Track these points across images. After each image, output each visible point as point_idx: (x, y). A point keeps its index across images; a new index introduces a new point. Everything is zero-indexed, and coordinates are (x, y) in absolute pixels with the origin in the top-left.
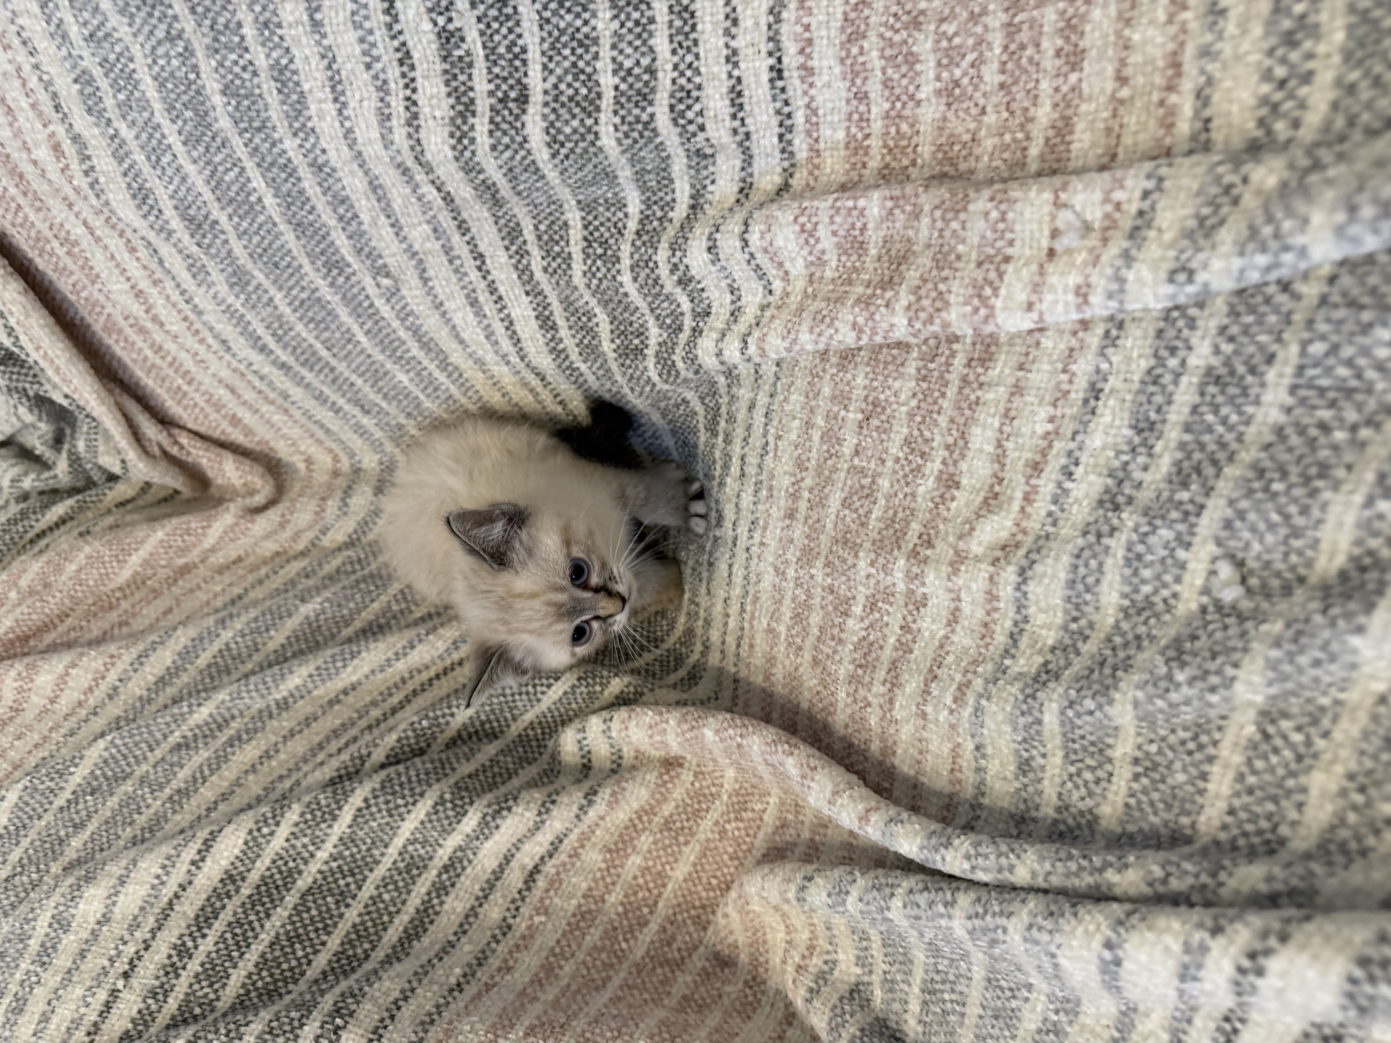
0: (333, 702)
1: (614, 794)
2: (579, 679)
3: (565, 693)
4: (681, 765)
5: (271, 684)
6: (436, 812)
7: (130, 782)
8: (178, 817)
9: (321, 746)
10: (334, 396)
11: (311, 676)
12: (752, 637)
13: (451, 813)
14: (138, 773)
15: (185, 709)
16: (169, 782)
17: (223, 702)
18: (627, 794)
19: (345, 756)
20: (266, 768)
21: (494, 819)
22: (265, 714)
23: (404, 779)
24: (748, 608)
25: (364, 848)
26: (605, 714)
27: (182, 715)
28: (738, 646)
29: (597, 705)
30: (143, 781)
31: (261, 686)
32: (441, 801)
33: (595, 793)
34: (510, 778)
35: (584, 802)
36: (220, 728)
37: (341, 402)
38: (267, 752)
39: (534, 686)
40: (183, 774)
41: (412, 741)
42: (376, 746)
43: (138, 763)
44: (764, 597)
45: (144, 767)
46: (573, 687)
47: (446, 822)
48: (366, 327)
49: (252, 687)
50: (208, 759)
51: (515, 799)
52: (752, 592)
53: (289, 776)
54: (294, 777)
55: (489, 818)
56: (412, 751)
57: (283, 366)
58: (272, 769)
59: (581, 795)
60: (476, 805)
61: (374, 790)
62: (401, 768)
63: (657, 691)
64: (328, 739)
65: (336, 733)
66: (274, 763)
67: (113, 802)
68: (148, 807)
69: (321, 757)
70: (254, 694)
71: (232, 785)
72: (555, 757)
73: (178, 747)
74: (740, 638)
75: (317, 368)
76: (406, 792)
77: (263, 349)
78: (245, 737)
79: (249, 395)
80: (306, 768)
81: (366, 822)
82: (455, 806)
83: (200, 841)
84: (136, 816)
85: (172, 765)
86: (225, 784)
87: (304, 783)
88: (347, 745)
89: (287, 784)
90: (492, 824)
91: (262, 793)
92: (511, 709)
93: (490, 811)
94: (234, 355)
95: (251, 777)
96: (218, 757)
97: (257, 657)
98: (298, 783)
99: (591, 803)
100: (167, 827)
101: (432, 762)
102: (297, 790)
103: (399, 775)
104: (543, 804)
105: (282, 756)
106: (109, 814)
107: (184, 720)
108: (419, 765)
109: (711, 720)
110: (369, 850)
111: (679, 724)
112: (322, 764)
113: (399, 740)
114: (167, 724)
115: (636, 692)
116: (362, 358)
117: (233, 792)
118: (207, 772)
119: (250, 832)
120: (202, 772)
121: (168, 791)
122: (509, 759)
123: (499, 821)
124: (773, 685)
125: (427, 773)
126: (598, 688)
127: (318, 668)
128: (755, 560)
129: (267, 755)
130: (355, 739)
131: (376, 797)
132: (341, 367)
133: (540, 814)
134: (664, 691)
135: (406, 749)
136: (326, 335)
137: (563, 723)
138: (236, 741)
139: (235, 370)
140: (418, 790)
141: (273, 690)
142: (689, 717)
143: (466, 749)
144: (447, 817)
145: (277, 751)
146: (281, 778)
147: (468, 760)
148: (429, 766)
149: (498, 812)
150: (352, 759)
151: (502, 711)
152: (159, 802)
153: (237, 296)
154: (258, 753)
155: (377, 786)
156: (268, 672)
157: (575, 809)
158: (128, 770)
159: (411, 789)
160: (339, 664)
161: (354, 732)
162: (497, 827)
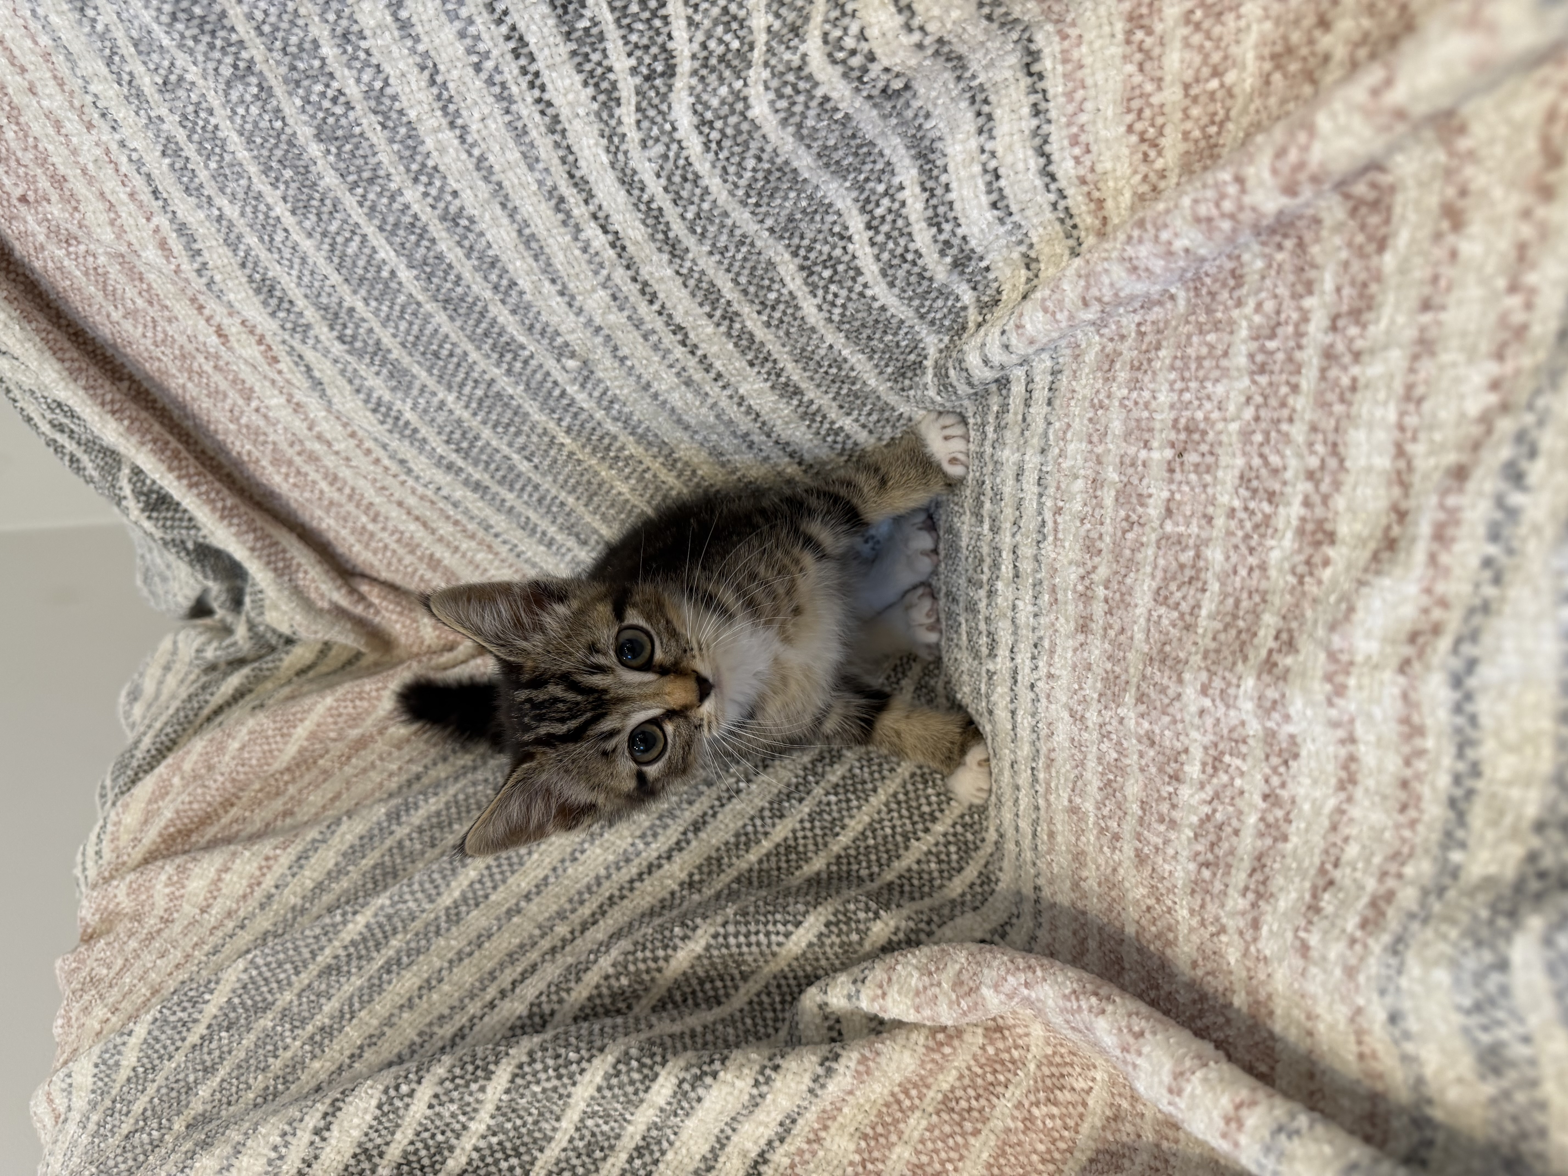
0: (511, 912)
1: (863, 1059)
6: (617, 1075)
7: (270, 1015)
8: (316, 1065)
9: (492, 977)
12: (1051, 821)
13: (636, 1076)
14: (280, 1004)
15: (338, 919)
16: (312, 1016)
18: (883, 1060)
20: (424, 1003)
21: (693, 1088)
22: (432, 928)
24: (1041, 776)
25: (530, 1120)
27: (334, 926)
28: (1035, 835)
30: (284, 1014)
32: (625, 1058)
33: (836, 1058)
35: (820, 1071)
36: (378, 946)
38: (428, 981)
40: (330, 1007)
43: (281, 990)
44: (1060, 757)
45: (288, 996)
47: (630, 1089)
50: (361, 989)
51: (724, 1061)
52: (1044, 751)
53: (451, 1018)
55: (686, 1086)
58: (431, 1005)
59: (816, 1060)
60: (670, 1065)
64: (501, 966)
65: (512, 957)
66: (435, 997)
67: (249, 1040)
68: (286, 1048)
69: (492, 993)
71: (382, 1025)
73: (328, 970)
74: (1036, 822)
76: (583, 1043)
78: (405, 960)
81: (527, 1085)
82: (643, 1065)
84: (271, 1060)
85: (318, 995)
86: (375, 1022)
90: (692, 1095)
91: (417, 1039)
93: (689, 1076)
95: (405, 1015)
96: (371, 987)
99: (829, 1071)
104: (762, 1071)
105: (446, 988)
106: (242, 1055)
107: (337, 934)
110: (536, 1123)
114: (316, 938)
117: (383, 1034)
118: (357, 1006)
119: (387, 1091)
120: (351, 1005)
121: (310, 1028)
123: (701, 1091)
128: (1044, 701)
129: (428, 986)
130: (535, 968)
131: (543, 1051)
133: (757, 1084)
138: (394, 965)
140: (597, 1043)
144: (632, 1082)
145: (440, 981)
146: (442, 1019)
149: (699, 1078)
152: (298, 1043)
154: (417, 982)
157: (807, 1081)
158: (270, 998)
159: (591, 1043)
162: (699, 1100)
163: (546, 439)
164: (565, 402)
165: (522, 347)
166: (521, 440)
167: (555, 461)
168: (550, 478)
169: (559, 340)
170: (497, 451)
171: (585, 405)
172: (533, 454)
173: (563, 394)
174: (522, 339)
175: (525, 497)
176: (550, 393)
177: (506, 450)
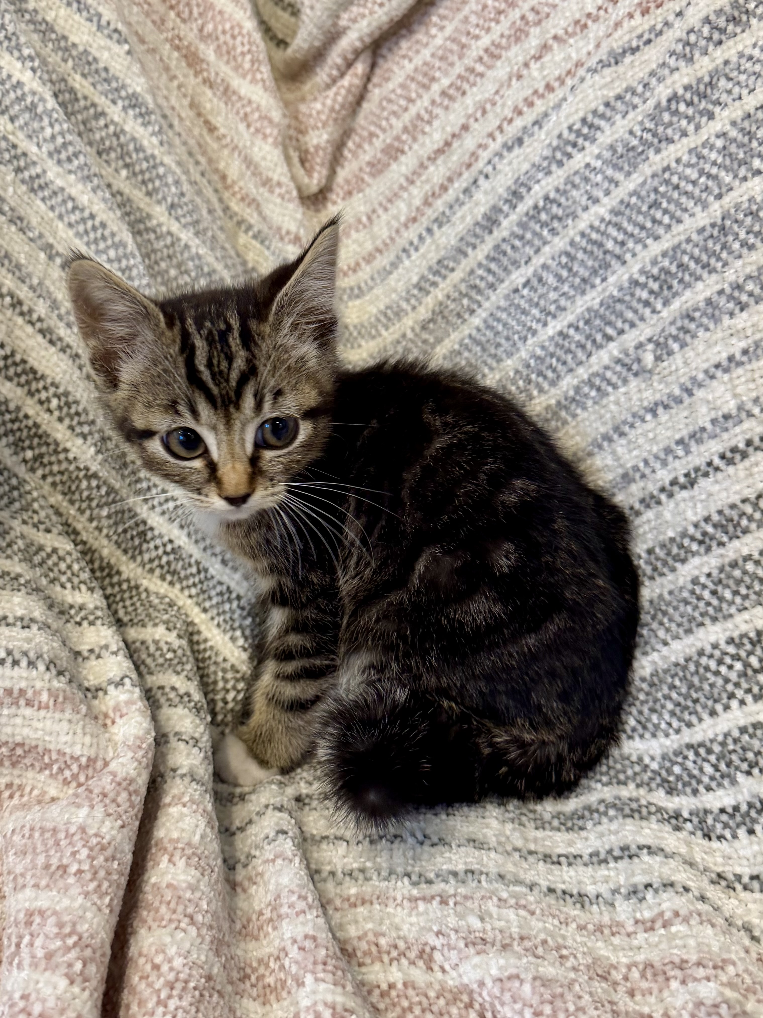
163: (553, 308)
164: (599, 337)
165: (666, 303)
166: (551, 280)
167: (524, 312)
168: (503, 303)
169: (675, 346)
170: (537, 251)
171: (593, 359)
172: (533, 289)
173: (609, 338)
174: (676, 304)
175: (480, 272)
176: (609, 323)
177: (537, 261)
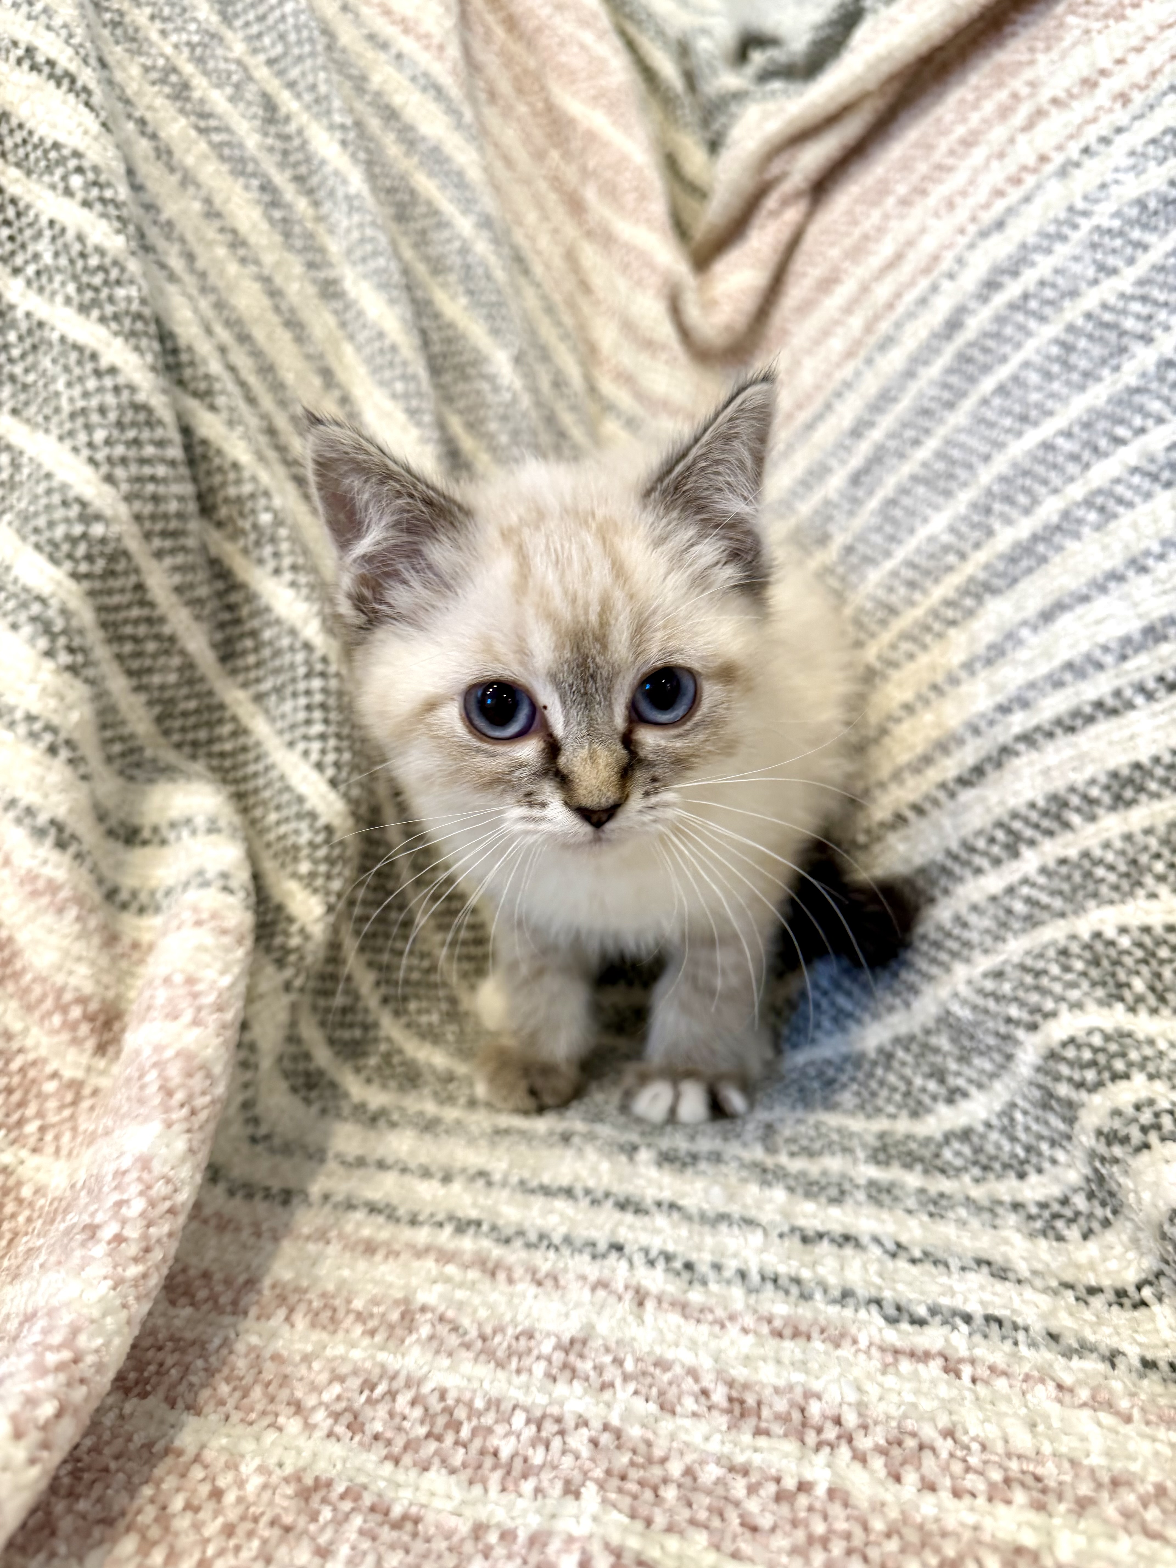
0: (327, 375)
1: (53, 887)
2: (329, 829)
3: (300, 800)
4: (101, 1049)
5: (372, 264)
6: (65, 503)
7: (214, 18)
8: (135, 71)
9: (244, 338)
10: (886, 422)
11: (381, 335)
12: (392, 1254)
13: (60, 532)
14: (228, 35)
15: (338, 118)
16: (206, 73)
17: (345, 182)
18: (49, 919)
19: (215, 367)
20: (210, 232)
21: (34, 619)
22: (318, 258)
23: (149, 451)
24: (467, 1244)
25: (18, 369)
26: (242, 877)
27: (328, 112)
28: (372, 1208)
29: (269, 865)
30: (214, 37)
31: (369, 248)
32: (88, 516)
33: (61, 845)
34: (130, 673)
35: (42, 819)
36: (299, 179)
37: (876, 435)
38: (244, 243)
39: (323, 737)
40: (219, 100)
41: (232, 491)
42: (231, 423)
43: (249, 39)
44: (500, 1296)
45: (239, 46)
46: (313, 816)
47: (41, 522)
48: (1060, 442)
49: (369, 232)
50: (241, 146)
51: (72, 669)
53: (192, 270)
54: (190, 281)
55: (36, 610)
56: (212, 490)
57: (953, 325)
58: (210, 244)
59: (61, 812)
60: (71, 585)
61: (132, 388)
62: (175, 452)
63: (286, 1000)
64: (256, 354)
65: (267, 369)
66: (221, 251)
68: (163, 33)
69: (224, 335)
70: (356, 235)
71: (186, 171)
72: (167, 771)
73: (269, 105)
74: (392, 1214)
75: (954, 380)
76: (119, 450)
77: (991, 285)
78: (277, 214)
79: (882, 292)
80: (204, 304)
81: (67, 369)
82: (75, 543)
83: (73, 67)
85: (237, 87)
86: (190, 161)
87: (172, 289)
88: (242, 384)
89: (176, 263)
91: (164, 217)
92: (278, 690)
93: (51, 613)
94: (972, 246)
95: (197, 206)
97: (421, 269)
98: (172, 278)
99: (39, 833)
100: (118, 49)
101: (180, 516)
102: (161, 275)
103: (160, 444)
104: (49, 728)
105: (233, 268)
107: (317, 116)
108: (176, 489)
109: (180, 1145)
111: (185, 1055)
112: (209, 331)
113: (235, 466)
114: (313, 87)
115: (286, 951)
116: (984, 448)
117: (172, 170)
119: (76, 154)
122: (172, 678)
124: (264, 1316)
125: (155, 499)
126: (304, 867)
127: (394, 348)
129: (237, 242)
130: (251, 400)
131: (117, 389)
132: (959, 417)
133: (30, 718)
134: (283, 1017)
135: (217, 479)
136: (1034, 378)
137: (239, 796)
138: (271, 198)
139: (936, 258)
140: (120, 473)
141: (360, 268)
142: (198, 1082)
143: (203, 591)
144: (51, 525)
145: (243, 261)
146: (190, 257)
147: (178, 590)
148: (173, 506)
150: (207, 377)
151: (277, 671)
152: (168, 50)
153: (1117, 214)
154: (244, 228)
155: (141, 397)
156: (394, 266)
157: (29, 797)
159: (124, 461)
160: (399, 386)
161: (267, 402)
